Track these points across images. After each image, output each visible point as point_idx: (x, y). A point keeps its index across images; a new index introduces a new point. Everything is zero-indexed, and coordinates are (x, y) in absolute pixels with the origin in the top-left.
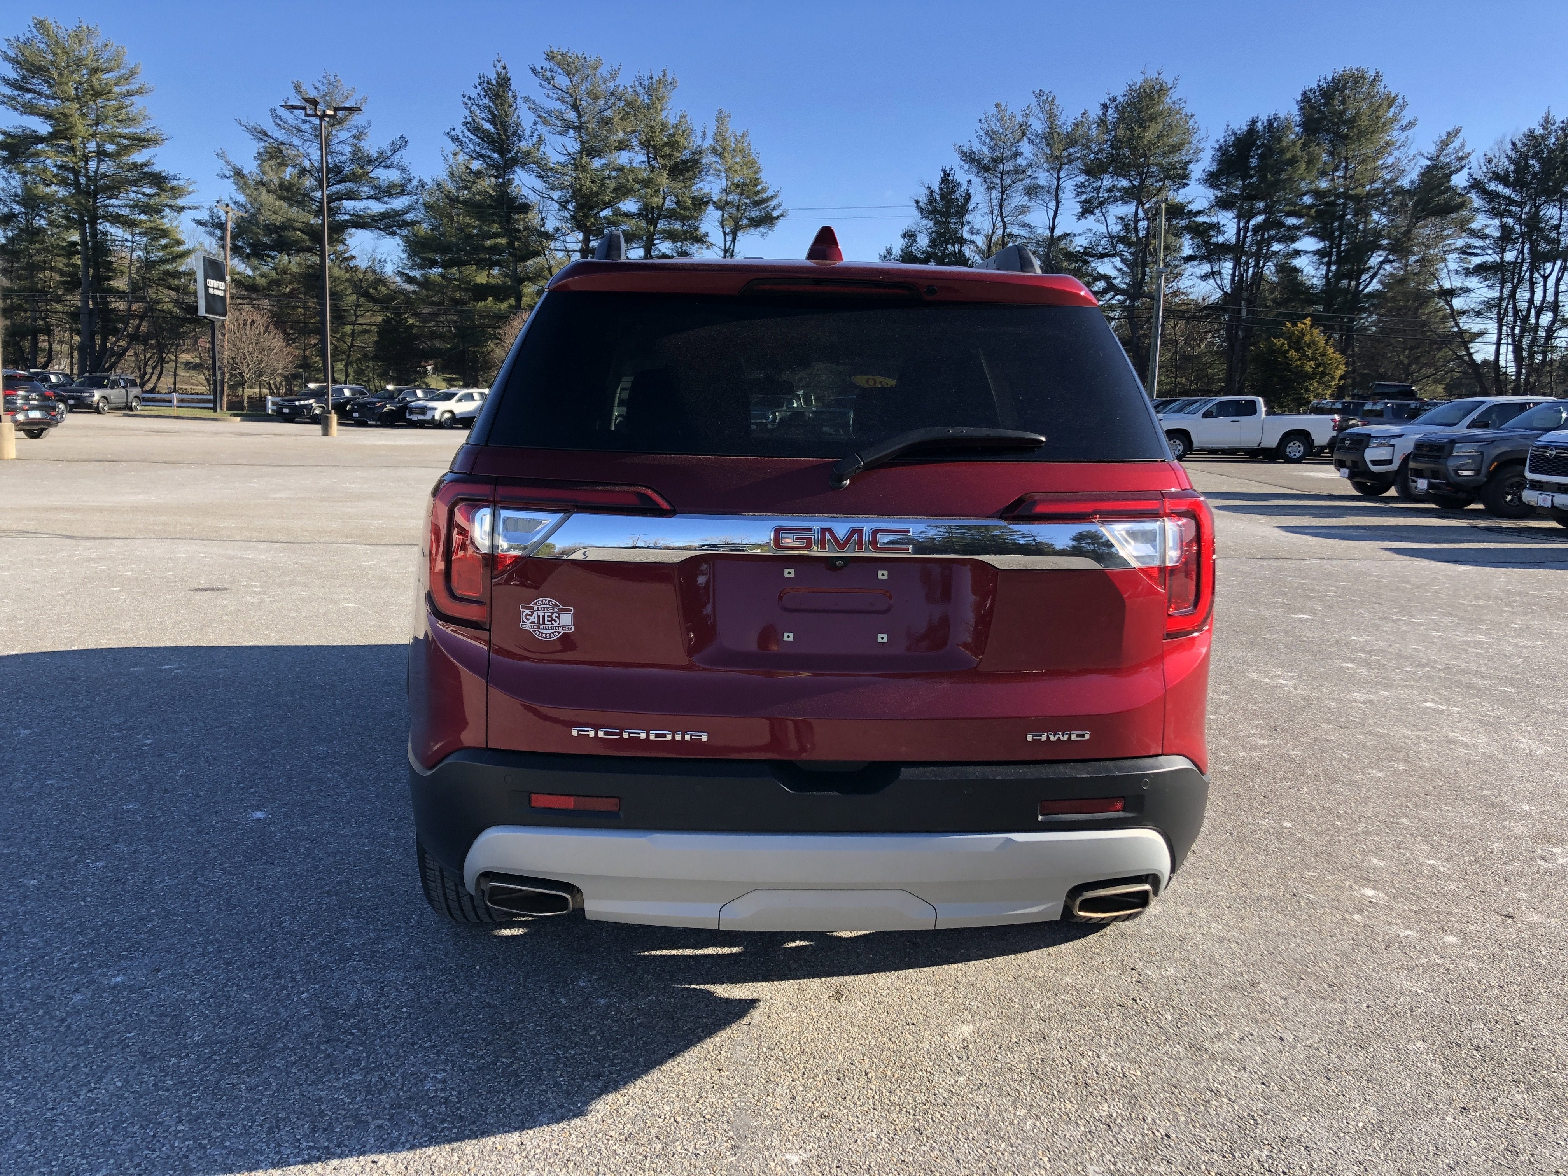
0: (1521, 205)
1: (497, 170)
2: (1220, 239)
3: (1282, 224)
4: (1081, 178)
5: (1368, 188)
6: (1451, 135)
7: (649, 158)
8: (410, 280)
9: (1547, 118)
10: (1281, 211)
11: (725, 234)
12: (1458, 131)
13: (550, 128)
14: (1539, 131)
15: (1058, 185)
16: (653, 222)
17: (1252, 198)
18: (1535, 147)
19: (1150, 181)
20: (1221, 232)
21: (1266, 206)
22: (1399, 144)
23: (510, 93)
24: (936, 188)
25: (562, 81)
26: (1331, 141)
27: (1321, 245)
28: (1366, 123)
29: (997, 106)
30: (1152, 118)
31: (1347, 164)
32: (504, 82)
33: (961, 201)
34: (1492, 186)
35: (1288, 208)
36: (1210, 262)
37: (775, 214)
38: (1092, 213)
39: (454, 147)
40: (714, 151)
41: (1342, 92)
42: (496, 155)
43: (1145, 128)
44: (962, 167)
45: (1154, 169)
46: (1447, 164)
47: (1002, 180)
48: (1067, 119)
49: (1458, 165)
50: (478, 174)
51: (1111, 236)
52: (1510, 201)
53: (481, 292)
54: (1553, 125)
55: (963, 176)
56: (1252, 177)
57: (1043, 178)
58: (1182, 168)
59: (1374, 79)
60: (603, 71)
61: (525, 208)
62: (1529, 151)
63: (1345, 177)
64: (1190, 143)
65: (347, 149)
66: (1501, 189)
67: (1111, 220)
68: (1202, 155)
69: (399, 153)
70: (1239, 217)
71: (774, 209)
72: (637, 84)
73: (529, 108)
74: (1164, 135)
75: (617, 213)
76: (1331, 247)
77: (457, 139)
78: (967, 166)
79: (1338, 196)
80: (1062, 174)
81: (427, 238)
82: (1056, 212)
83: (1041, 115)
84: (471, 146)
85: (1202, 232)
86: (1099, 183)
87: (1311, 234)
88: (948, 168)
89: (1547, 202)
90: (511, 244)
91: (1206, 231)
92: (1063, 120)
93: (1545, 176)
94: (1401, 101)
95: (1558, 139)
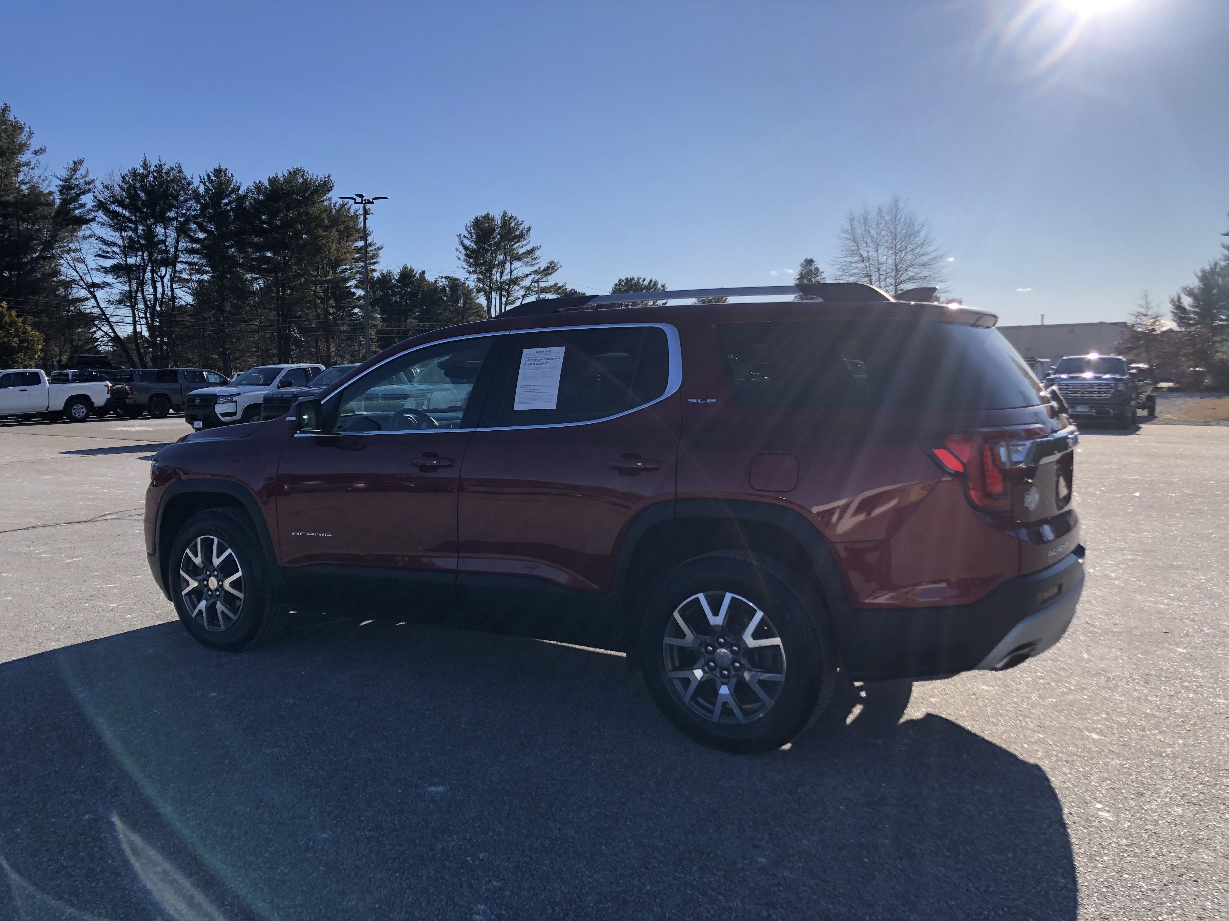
0: (136, 223)
6: (77, 165)
9: (145, 161)
12: (81, 162)
14: (141, 171)
18: (140, 182)
22: (32, 165)
34: (114, 207)
46: (77, 186)
49: (87, 187)
52: (130, 221)
54: (150, 167)
62: (135, 183)
66: (119, 209)
89: (154, 223)
93: (151, 203)
94: (28, 130)
95: (155, 178)
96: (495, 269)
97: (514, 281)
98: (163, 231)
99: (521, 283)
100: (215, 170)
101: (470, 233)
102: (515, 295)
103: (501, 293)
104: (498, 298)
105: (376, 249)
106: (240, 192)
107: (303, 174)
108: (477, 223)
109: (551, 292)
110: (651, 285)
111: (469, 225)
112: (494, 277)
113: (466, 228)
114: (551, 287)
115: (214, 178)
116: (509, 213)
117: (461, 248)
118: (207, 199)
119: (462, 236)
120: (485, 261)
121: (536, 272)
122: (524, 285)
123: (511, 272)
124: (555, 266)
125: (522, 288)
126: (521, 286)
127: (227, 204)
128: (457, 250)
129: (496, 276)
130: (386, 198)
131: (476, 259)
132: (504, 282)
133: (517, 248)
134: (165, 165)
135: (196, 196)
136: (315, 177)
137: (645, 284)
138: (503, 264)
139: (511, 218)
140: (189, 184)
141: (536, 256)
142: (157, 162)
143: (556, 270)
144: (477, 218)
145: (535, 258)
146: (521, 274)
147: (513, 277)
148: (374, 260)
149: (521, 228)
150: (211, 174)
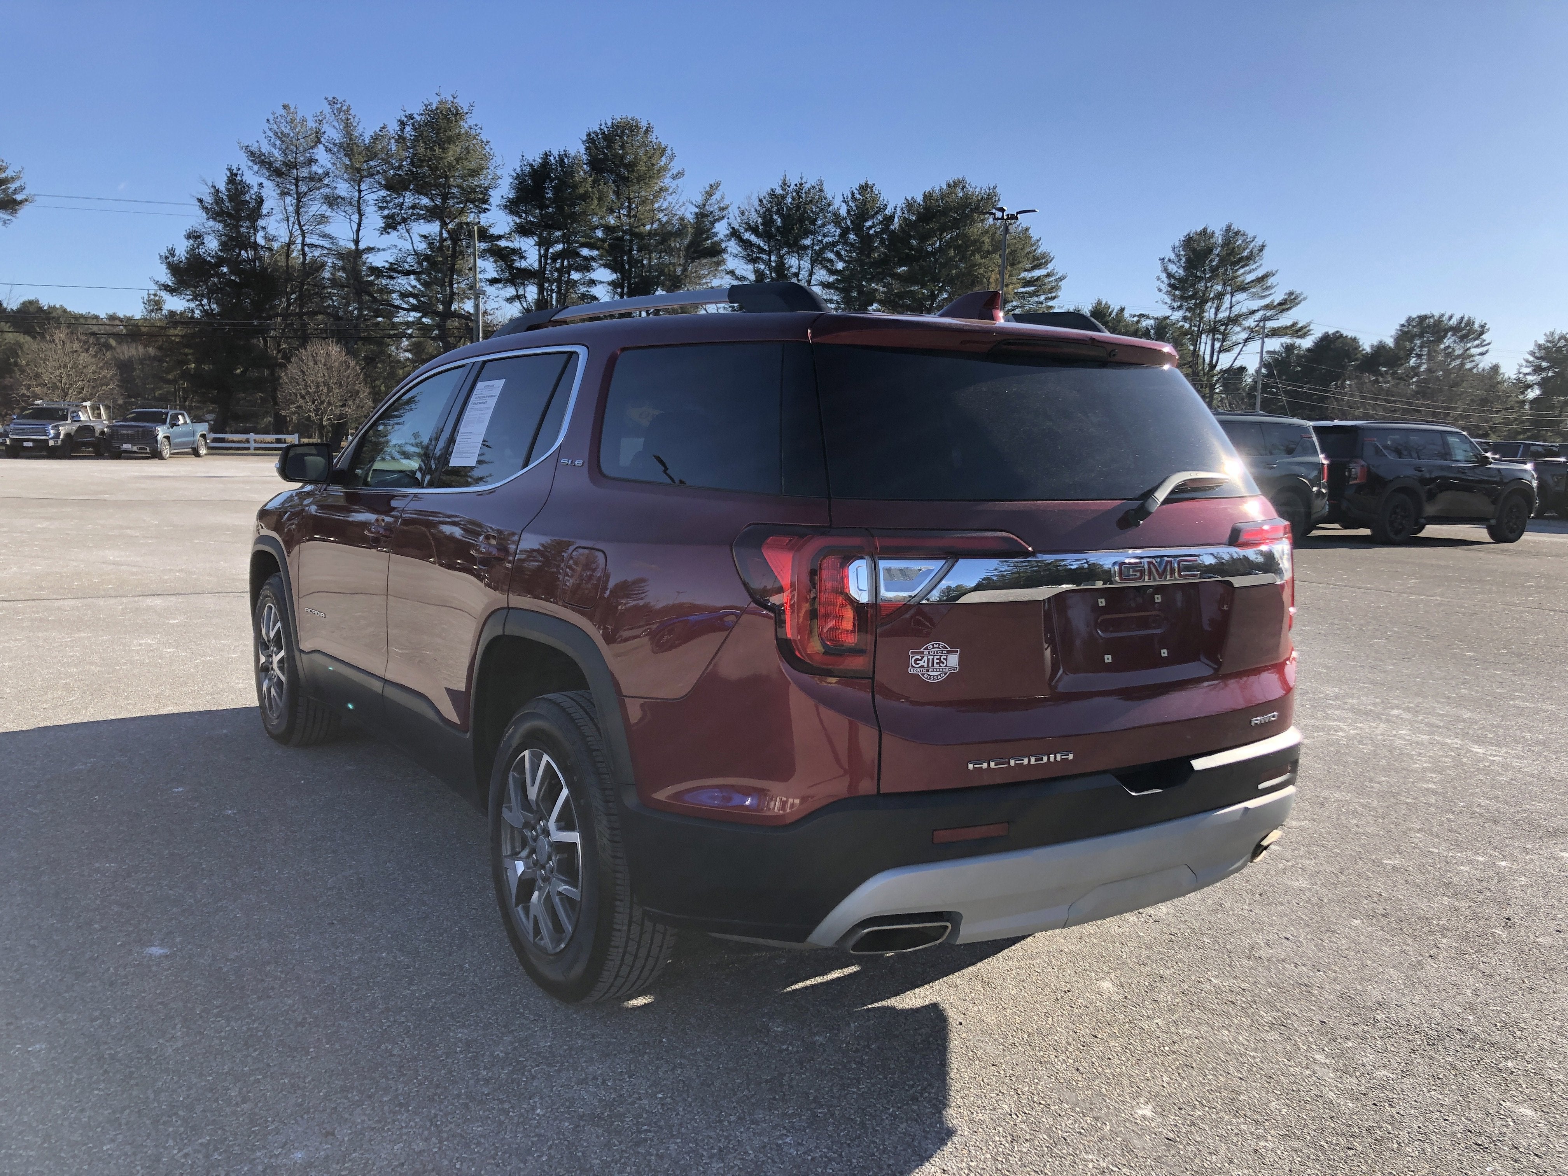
0: (769, 253)
2: (523, 264)
3: (578, 255)
4: (383, 193)
5: (648, 227)
6: (714, 187)
9: (785, 180)
10: (576, 242)
12: (718, 185)
14: (779, 191)
15: (360, 198)
17: (551, 227)
18: (777, 205)
19: (451, 202)
20: (522, 257)
21: (564, 235)
22: (671, 190)
24: (222, 186)
26: (614, 182)
27: (614, 276)
28: (644, 168)
29: (285, 107)
30: (450, 140)
31: (629, 203)
33: (253, 204)
34: (747, 236)
35: (582, 240)
36: (515, 286)
37: (19, 197)
38: (395, 228)
41: (621, 137)
43: (444, 150)
44: (250, 168)
45: (455, 190)
46: (712, 212)
47: (297, 186)
48: (366, 130)
49: (721, 214)
51: (416, 253)
52: (761, 250)
54: (789, 187)
55: (252, 177)
56: (548, 207)
57: (343, 189)
58: (482, 193)
59: (647, 130)
62: (772, 207)
63: (628, 216)
64: (488, 168)
66: (753, 238)
67: (416, 239)
68: (500, 182)
70: (539, 244)
71: (15, 191)
74: (461, 159)
76: (623, 279)
78: (256, 168)
79: (625, 232)
80: (363, 187)
82: (359, 225)
83: (336, 124)
85: (504, 256)
86: (401, 200)
87: (606, 266)
88: (234, 168)
89: (788, 253)
91: (508, 256)
92: (361, 131)
93: (786, 230)
94: (670, 153)
95: (793, 199)
96: (1209, 304)
97: (1234, 320)
98: (797, 262)
99: (1244, 322)
100: (861, 187)
101: (1178, 256)
102: (1234, 338)
103: (1213, 336)
104: (1209, 343)
105: (1056, 280)
106: (887, 212)
107: (964, 187)
108: (1189, 242)
109: (1286, 334)
110: (1463, 325)
111: (1177, 244)
112: (1206, 314)
113: (1174, 249)
114: (1286, 328)
115: (858, 196)
116: (1235, 227)
117: (1164, 276)
118: (849, 223)
119: (1166, 260)
120: (1195, 293)
121: (1267, 307)
122: (1247, 325)
123: (1231, 308)
124: (1295, 299)
125: (1245, 329)
126: (1243, 326)
127: (871, 227)
128: (1158, 278)
129: (1209, 313)
130: (1034, 211)
131: (1183, 289)
132: (1220, 321)
133: (1242, 274)
134: (806, 183)
135: (837, 219)
136: (978, 190)
137: (1451, 322)
138: (1220, 296)
139: (1237, 233)
140: (829, 205)
141: (1269, 284)
142: (797, 181)
143: (1298, 304)
144: (1189, 235)
145: (1268, 288)
146: (1244, 310)
147: (1232, 315)
148: (1053, 295)
149: (1251, 247)
150: (856, 192)
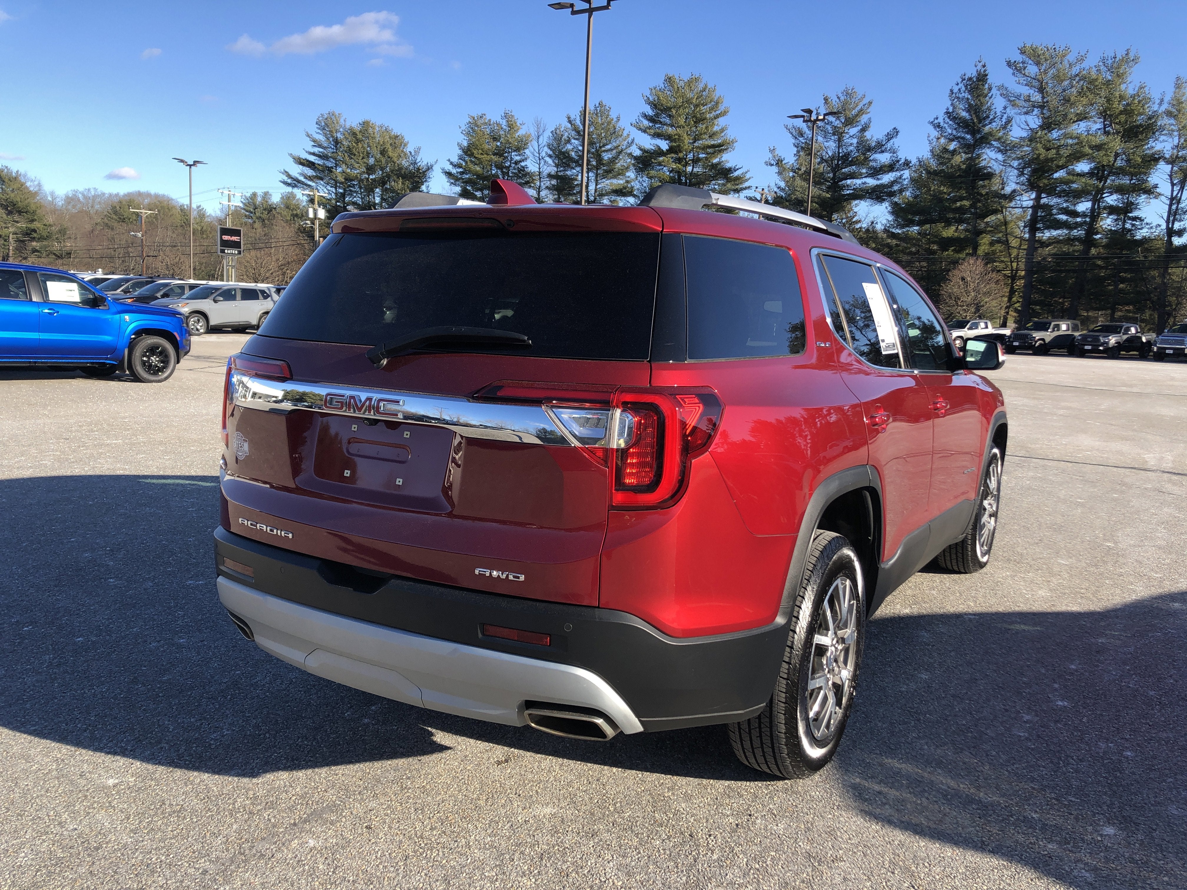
1: (968, 148)
7: (1105, 125)
8: (893, 236)
11: (1173, 185)
13: (1017, 110)
16: (1102, 178)
23: (987, 86)
25: (1032, 70)
32: (982, 78)
39: (935, 133)
40: (1169, 114)
42: (968, 137)
50: (954, 152)
53: (946, 243)
60: (1071, 57)
61: (990, 176)
65: (855, 141)
69: (892, 141)
72: (1101, 64)
73: (1001, 95)
75: (1072, 173)
77: (939, 126)
81: (909, 204)
84: (950, 131)
90: (973, 206)
